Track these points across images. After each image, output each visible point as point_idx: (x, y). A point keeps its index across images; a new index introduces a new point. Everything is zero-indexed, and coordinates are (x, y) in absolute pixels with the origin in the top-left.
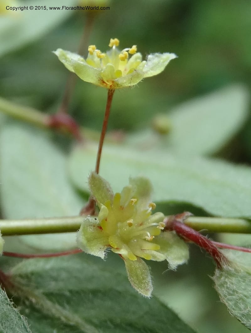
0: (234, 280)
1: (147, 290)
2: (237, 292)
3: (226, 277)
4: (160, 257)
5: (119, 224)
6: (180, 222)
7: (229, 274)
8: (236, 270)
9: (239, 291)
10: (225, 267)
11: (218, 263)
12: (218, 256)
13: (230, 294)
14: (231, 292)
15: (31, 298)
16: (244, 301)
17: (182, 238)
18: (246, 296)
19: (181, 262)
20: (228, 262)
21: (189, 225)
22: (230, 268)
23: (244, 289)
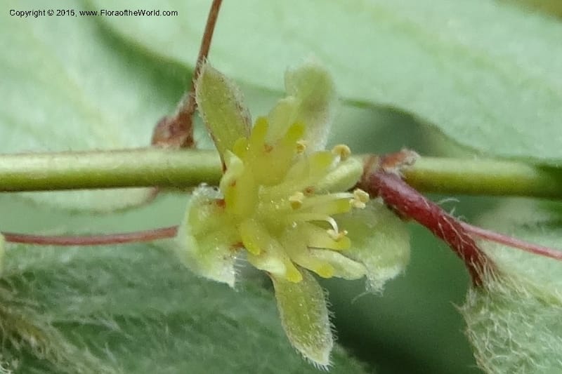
0: (509, 317)
1: (320, 346)
2: (515, 346)
3: (491, 309)
4: (353, 270)
5: (262, 189)
6: (392, 175)
7: (499, 302)
8: (514, 293)
9: (520, 345)
10: (490, 285)
11: (475, 276)
12: (476, 260)
13: (498, 350)
14: (502, 346)
15: (25, 336)
16: (528, 366)
17: (398, 214)
18: (532, 356)
19: (392, 272)
20: (497, 272)
21: (411, 181)
22: (502, 289)
23: (532, 340)
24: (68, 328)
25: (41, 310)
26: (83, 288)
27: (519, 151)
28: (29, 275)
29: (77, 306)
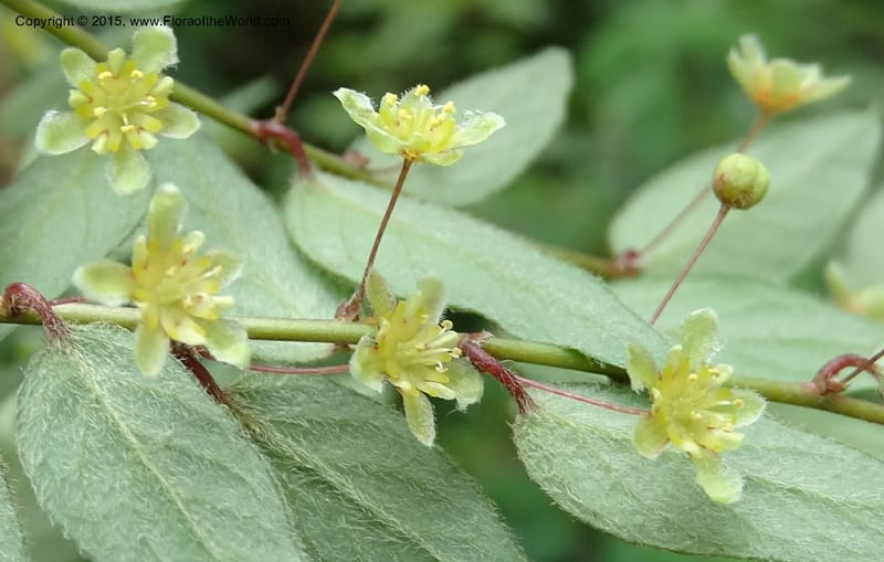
0: (539, 430)
1: (429, 436)
2: (541, 448)
3: (529, 427)
4: (448, 394)
5: (400, 344)
6: (475, 344)
7: (533, 422)
8: (543, 418)
9: (545, 448)
10: (529, 412)
11: (521, 407)
12: (522, 397)
13: (531, 450)
14: (534, 448)
15: (253, 427)
16: (548, 460)
17: (477, 368)
18: (552, 454)
19: (473, 400)
20: (534, 406)
21: (486, 349)
22: (537, 416)
23: (552, 445)
24: (278, 424)
25: (264, 413)
26: (288, 402)
27: (545, 340)
28: (257, 392)
29: (284, 412)
